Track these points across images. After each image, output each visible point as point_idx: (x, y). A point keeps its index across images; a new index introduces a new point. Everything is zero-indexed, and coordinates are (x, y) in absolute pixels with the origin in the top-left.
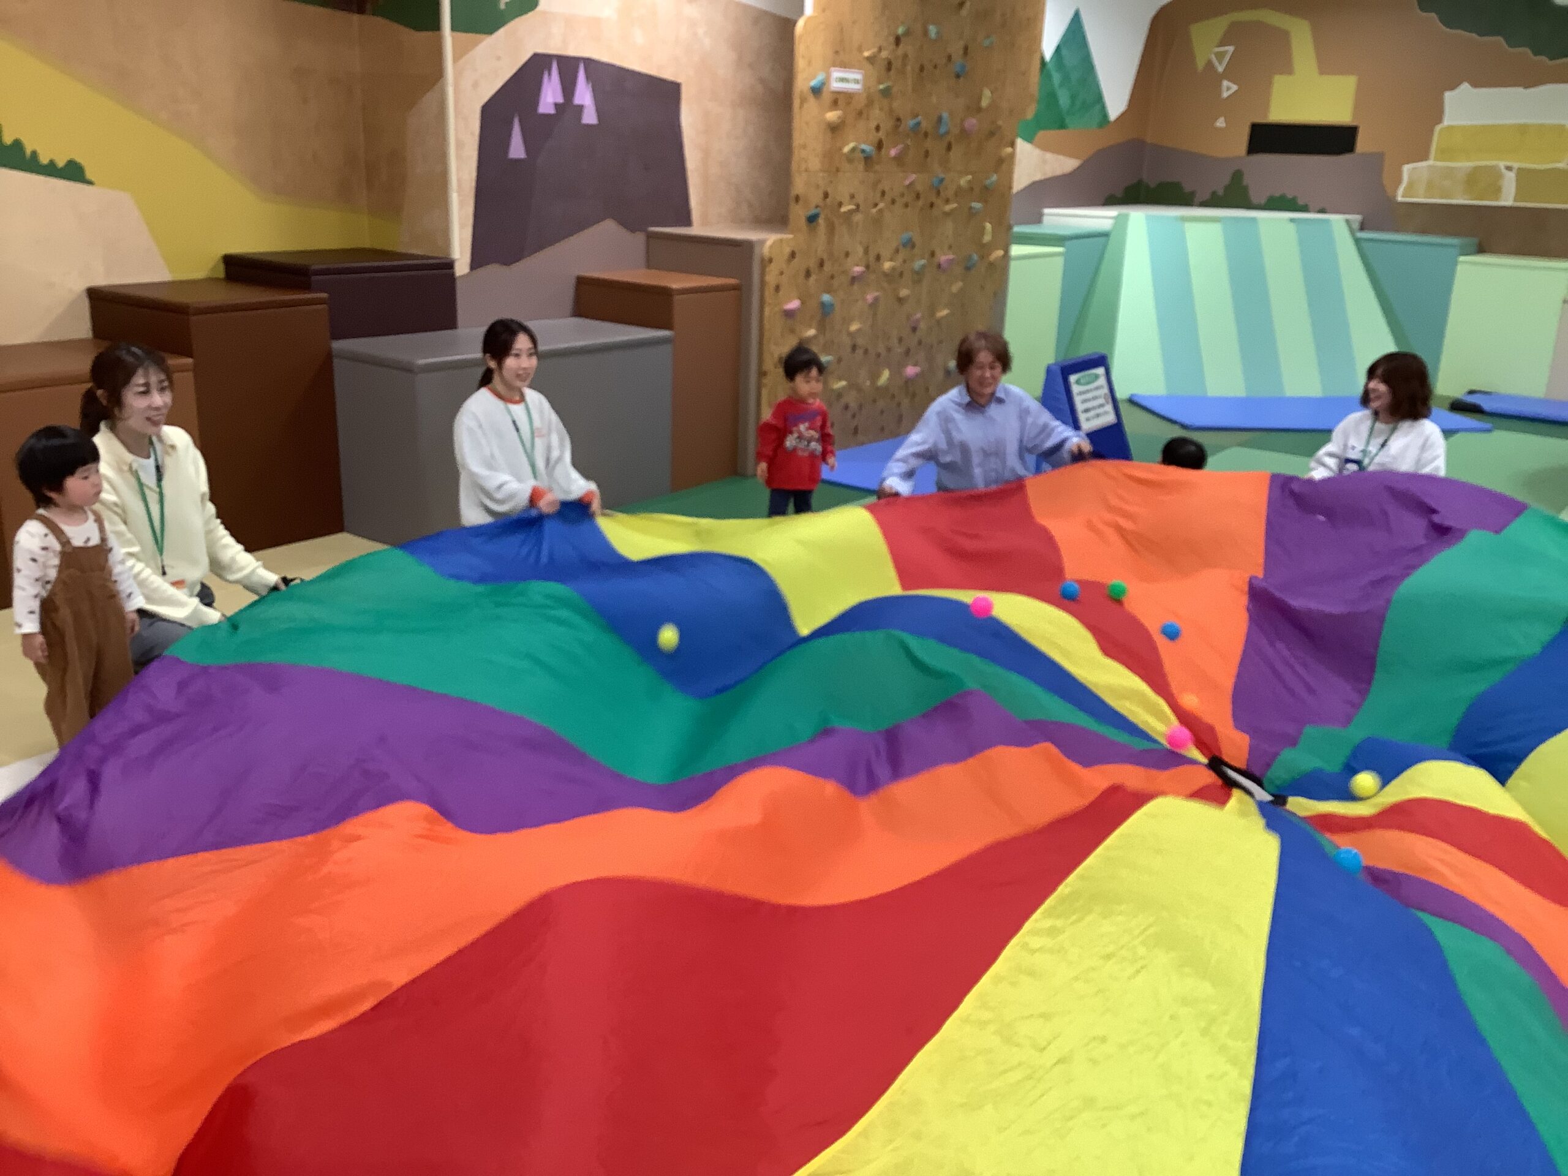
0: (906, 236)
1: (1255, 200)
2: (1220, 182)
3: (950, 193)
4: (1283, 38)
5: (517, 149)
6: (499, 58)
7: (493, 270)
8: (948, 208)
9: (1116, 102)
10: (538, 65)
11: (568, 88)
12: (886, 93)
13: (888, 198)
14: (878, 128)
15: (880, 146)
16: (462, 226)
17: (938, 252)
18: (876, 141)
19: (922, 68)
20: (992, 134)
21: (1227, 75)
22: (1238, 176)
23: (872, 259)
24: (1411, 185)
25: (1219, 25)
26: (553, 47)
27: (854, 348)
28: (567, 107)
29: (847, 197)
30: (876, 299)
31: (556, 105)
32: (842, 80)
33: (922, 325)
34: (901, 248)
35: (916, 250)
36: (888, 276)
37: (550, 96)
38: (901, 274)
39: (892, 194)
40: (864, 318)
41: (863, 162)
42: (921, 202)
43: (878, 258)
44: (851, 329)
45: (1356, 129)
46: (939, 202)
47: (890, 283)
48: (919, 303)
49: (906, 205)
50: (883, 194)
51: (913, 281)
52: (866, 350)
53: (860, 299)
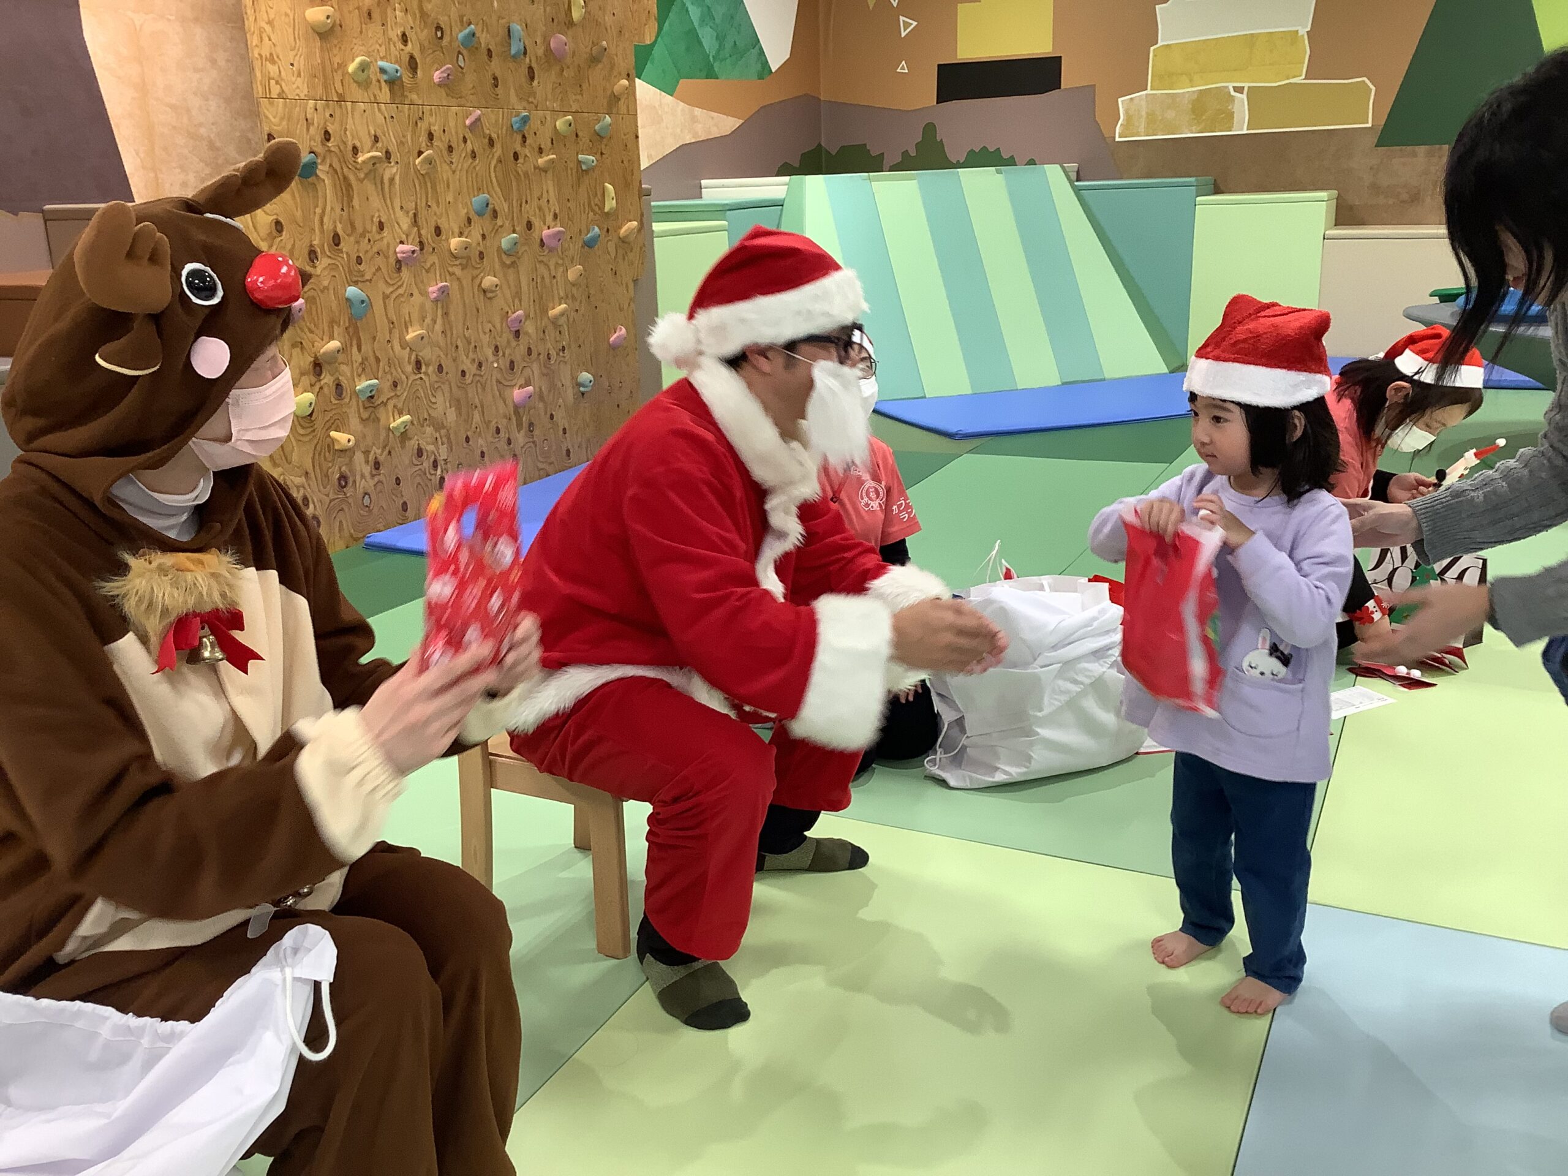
0: (478, 200)
1: (953, 156)
2: (911, 141)
3: (544, 138)
8: (541, 161)
9: (776, 47)
13: (439, 142)
14: (404, 39)
15: (413, 64)
17: (536, 222)
18: (406, 59)
20: (594, 60)
21: (902, 9)
22: (930, 129)
23: (427, 233)
24: (1129, 120)
27: (418, 365)
29: (368, 142)
30: (443, 291)
33: (529, 328)
34: (475, 218)
35: (499, 222)
36: (464, 259)
38: (481, 255)
39: (445, 138)
40: (428, 320)
41: (385, 88)
42: (498, 151)
43: (438, 231)
44: (408, 337)
45: (1058, 59)
46: (527, 151)
47: (464, 267)
48: (518, 295)
49: (474, 155)
50: (431, 136)
51: (503, 264)
52: (440, 368)
53: (416, 293)
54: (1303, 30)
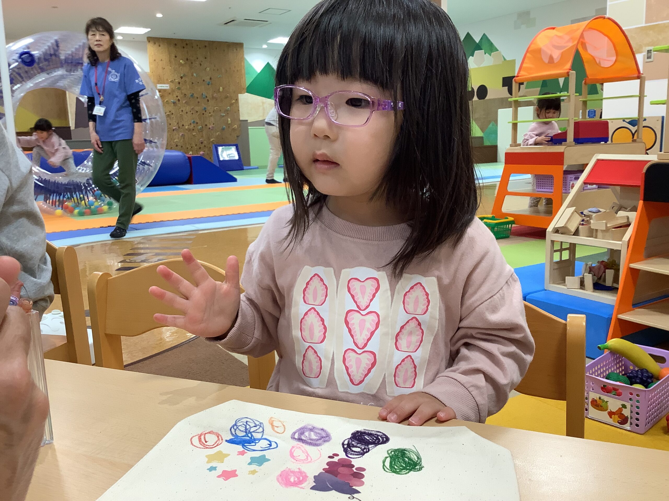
0: (193, 121)
3: (211, 111)
8: (210, 115)
12: (179, 89)
13: (184, 112)
14: (177, 97)
15: (179, 100)
17: (208, 125)
18: (177, 100)
19: (193, 83)
20: (227, 97)
23: (180, 126)
27: (177, 146)
30: (184, 135)
32: (160, 87)
33: (205, 142)
34: (192, 123)
35: (198, 124)
36: (189, 130)
38: (193, 130)
39: (186, 112)
40: (180, 138)
41: (173, 104)
42: (198, 113)
43: (183, 125)
44: (175, 141)
46: (206, 113)
47: (189, 131)
48: (202, 136)
49: (192, 114)
50: (182, 111)
51: (199, 132)
52: (182, 147)
53: (177, 134)
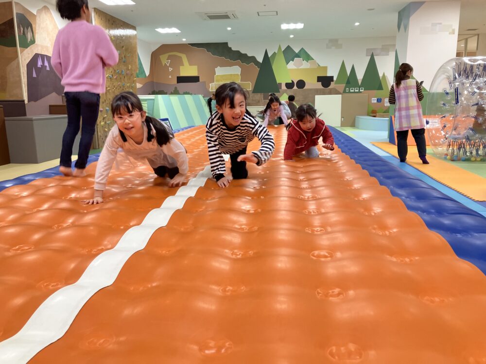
1: (180, 93)
2: (173, 90)
3: (126, 87)
4: (181, 57)
5: (34, 75)
6: (29, 54)
7: (32, 103)
9: (147, 73)
10: (36, 56)
11: (43, 62)
13: (115, 87)
14: (112, 72)
16: (25, 92)
20: (132, 75)
21: (170, 66)
22: (176, 88)
24: (212, 88)
25: (167, 55)
26: (39, 52)
28: (43, 66)
31: (41, 65)
37: (40, 63)
45: (199, 77)
54: (239, 74)
